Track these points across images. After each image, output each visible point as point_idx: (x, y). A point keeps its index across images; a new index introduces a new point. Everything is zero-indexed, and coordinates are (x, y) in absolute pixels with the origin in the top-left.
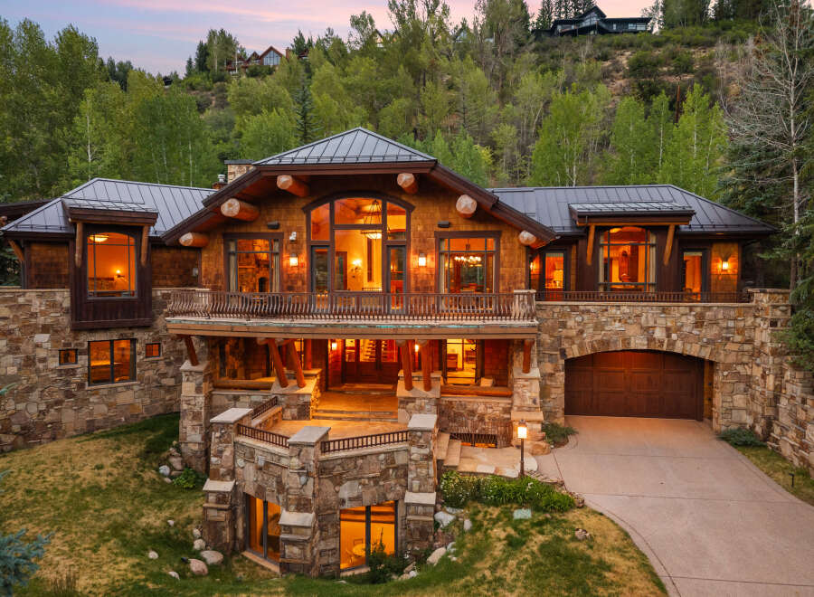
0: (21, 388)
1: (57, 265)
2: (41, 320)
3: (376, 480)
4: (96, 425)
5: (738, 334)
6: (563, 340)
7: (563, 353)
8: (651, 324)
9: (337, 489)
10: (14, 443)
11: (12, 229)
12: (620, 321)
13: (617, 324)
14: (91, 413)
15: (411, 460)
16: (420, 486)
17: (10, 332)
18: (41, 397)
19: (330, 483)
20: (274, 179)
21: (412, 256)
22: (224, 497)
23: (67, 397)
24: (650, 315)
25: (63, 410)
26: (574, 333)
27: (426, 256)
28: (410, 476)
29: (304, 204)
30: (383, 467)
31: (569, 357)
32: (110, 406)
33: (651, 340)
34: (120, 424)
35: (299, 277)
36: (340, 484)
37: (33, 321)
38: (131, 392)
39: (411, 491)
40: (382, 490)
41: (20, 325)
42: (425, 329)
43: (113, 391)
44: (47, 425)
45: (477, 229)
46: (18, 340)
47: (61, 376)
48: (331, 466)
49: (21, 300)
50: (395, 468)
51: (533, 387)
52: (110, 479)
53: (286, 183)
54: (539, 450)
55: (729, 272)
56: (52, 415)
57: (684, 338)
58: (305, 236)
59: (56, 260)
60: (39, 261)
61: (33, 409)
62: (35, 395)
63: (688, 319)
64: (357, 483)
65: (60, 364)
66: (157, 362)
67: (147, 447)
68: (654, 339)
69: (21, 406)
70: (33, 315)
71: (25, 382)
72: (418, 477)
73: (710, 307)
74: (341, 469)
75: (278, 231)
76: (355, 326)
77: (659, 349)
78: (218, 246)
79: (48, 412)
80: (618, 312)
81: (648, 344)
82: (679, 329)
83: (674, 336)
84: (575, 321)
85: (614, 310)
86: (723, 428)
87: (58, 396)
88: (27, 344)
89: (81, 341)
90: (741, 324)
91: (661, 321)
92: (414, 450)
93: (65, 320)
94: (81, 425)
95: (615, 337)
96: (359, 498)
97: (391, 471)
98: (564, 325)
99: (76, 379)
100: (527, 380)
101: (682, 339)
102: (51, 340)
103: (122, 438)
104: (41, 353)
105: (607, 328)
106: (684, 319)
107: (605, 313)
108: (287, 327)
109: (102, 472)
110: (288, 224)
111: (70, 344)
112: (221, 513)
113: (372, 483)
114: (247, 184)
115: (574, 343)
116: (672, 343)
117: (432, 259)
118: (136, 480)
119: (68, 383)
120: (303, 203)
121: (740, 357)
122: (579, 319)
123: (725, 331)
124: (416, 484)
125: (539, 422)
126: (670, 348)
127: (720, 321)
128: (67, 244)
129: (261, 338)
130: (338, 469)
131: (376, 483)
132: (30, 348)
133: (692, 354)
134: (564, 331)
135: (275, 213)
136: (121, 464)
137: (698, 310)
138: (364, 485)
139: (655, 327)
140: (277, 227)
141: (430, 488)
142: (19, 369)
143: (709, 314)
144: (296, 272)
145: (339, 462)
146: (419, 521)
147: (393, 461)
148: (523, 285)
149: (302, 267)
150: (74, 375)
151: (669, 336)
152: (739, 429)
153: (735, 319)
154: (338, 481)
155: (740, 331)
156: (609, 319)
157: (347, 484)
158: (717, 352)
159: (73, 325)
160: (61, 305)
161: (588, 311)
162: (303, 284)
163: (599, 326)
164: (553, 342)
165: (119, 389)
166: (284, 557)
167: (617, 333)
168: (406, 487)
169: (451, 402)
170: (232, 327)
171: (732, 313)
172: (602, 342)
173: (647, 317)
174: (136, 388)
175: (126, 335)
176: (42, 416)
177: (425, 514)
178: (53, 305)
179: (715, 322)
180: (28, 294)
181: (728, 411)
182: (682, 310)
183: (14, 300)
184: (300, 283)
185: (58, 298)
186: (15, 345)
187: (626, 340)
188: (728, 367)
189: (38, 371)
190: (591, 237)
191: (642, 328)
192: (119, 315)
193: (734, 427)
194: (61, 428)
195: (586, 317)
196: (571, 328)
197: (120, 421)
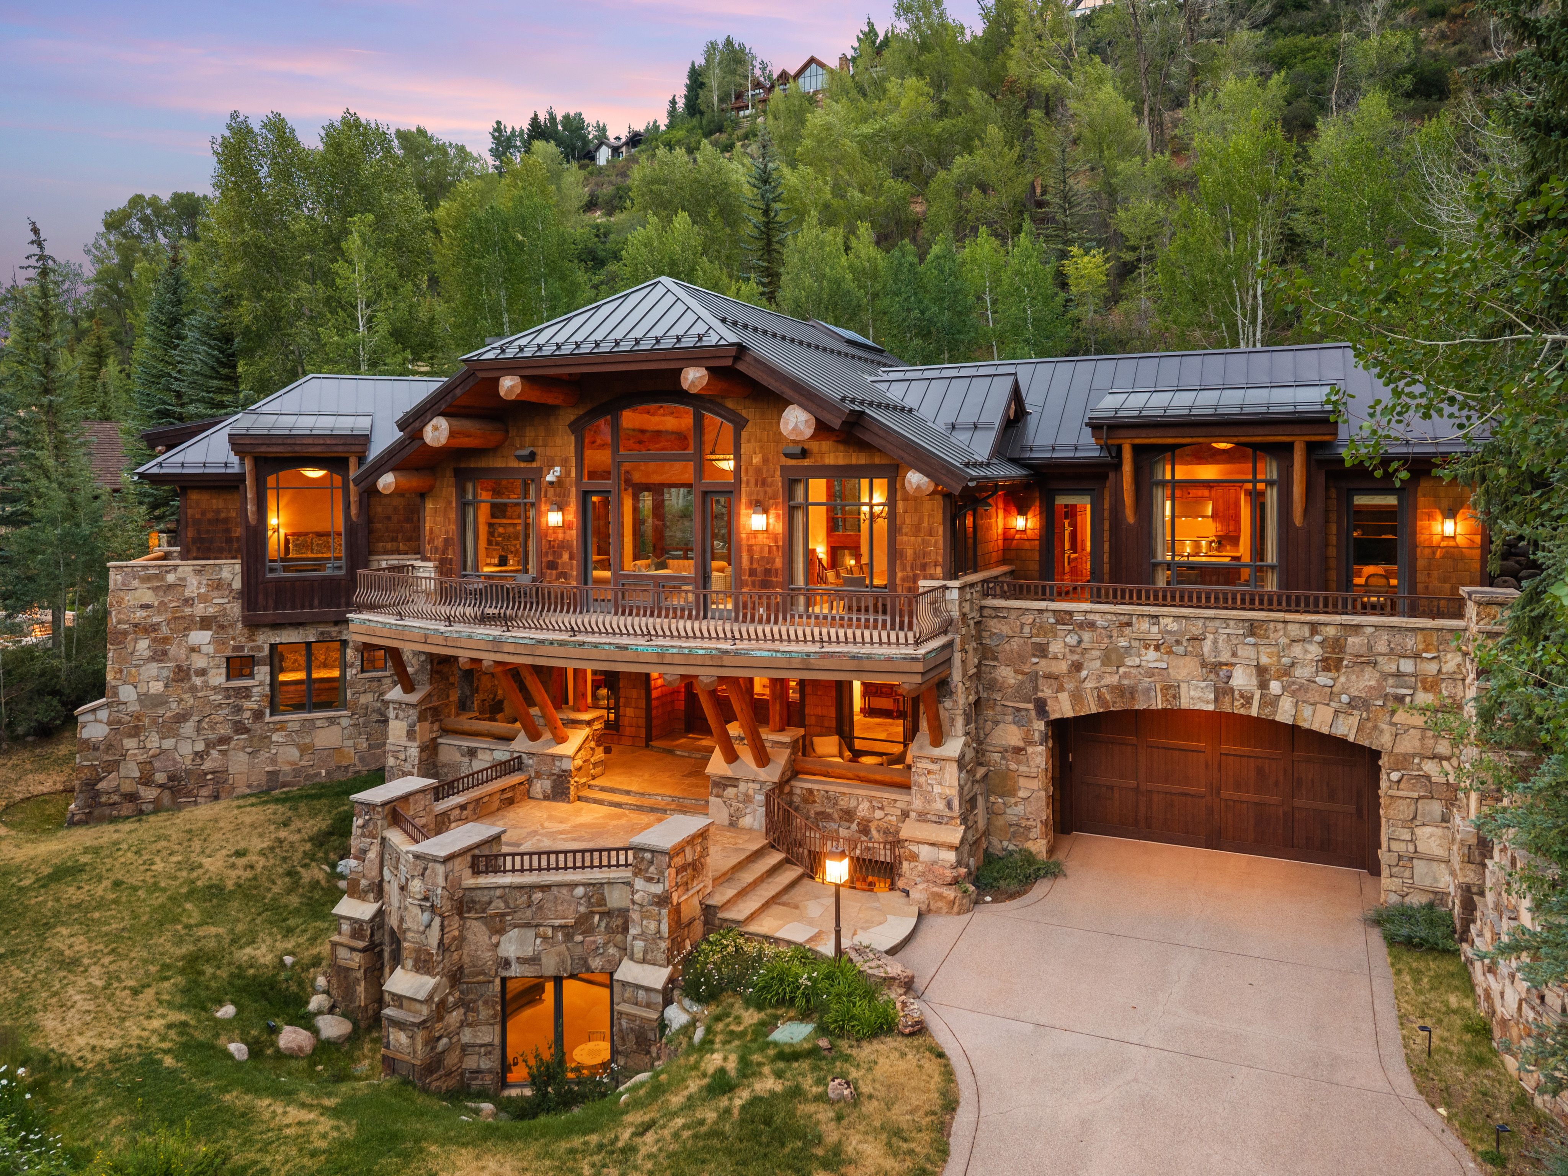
0: (169, 714)
1: (226, 520)
2: (200, 610)
3: (568, 932)
4: (281, 779)
5: (1425, 689)
6: (1041, 681)
7: (1041, 707)
8: (1225, 657)
9: (494, 940)
10: (156, 801)
11: (155, 470)
12: (1157, 648)
13: (1152, 654)
14: (273, 761)
15: (633, 902)
16: (645, 952)
17: (155, 627)
18: (198, 730)
19: (484, 928)
20: (496, 381)
21: (743, 511)
22: (361, 928)
23: (237, 732)
24: (1222, 639)
25: (231, 753)
26: (1062, 667)
27: (766, 511)
28: (633, 931)
29: (572, 418)
30: (582, 909)
31: (1053, 716)
32: (303, 750)
33: (1223, 691)
34: (317, 780)
35: (564, 545)
36: (501, 931)
37: (188, 611)
38: (335, 728)
39: (632, 958)
40: (578, 950)
41: (169, 615)
42: (712, 657)
43: (307, 724)
44: (206, 774)
45: (854, 462)
46: (165, 640)
47: (228, 697)
48: (486, 899)
49: (171, 578)
50: (608, 914)
51: (947, 776)
52: (249, 874)
53: (511, 389)
54: (940, 904)
55: (1460, 540)
56: (213, 760)
57: (1298, 691)
58: (573, 474)
59: (223, 515)
60: (198, 516)
61: (186, 749)
62: (188, 728)
63: (1306, 651)
64: (531, 933)
65: (228, 678)
66: (379, 679)
67: (332, 825)
68: (1232, 690)
69: (168, 743)
70: (188, 602)
71: (174, 706)
72: (643, 935)
73: (1359, 626)
74: (502, 905)
75: (534, 465)
76: (596, 646)
77: (1243, 711)
78: (448, 490)
79: (208, 754)
80: (1155, 629)
81: (1216, 700)
82: (1286, 672)
83: (1275, 687)
84: (1066, 644)
85: (1145, 625)
86: (1393, 899)
87: (225, 730)
88: (179, 645)
89: (259, 643)
90: (1432, 668)
91: (1246, 652)
92: (639, 884)
93: (235, 609)
94: (258, 779)
95: (1146, 682)
96: (534, 960)
97: (597, 918)
98: (1042, 651)
99: (250, 705)
100: (934, 760)
101: (1293, 694)
102: (214, 641)
103: (303, 807)
104: (199, 662)
105: (1129, 662)
106: (1297, 650)
107: (1127, 631)
108: (496, 641)
109: (241, 862)
110: (550, 452)
111: (242, 648)
112: (354, 954)
113: (560, 936)
114: (458, 392)
115: (1061, 689)
116: (1273, 702)
117: (778, 516)
118: (287, 879)
119: (239, 710)
120: (570, 415)
121: (1430, 742)
122: (1072, 640)
123: (1391, 681)
124: (639, 945)
125: (951, 847)
126: (1266, 714)
127: (1380, 659)
128: (237, 488)
129: (464, 655)
130: (498, 906)
131: (568, 937)
132: (183, 652)
133: (1315, 727)
134: (1043, 662)
135: (530, 433)
136: (277, 850)
137: (1331, 631)
138: (545, 938)
139: (1233, 665)
140: (532, 457)
141: (661, 957)
142: (166, 686)
143: (1354, 642)
144: (561, 536)
145: (498, 892)
146: (635, 1016)
147: (602, 901)
148: (939, 571)
149: (570, 527)
150: (248, 697)
151: (1263, 685)
152: (1431, 906)
153: (1417, 656)
154: (498, 926)
155: (1431, 685)
156: (1135, 644)
157: (514, 933)
158: (1375, 727)
159: (244, 617)
160: (230, 585)
161: (1092, 625)
162: (571, 558)
163: (1113, 656)
164: (1022, 682)
165: (318, 723)
166: (387, 1047)
167: (1151, 673)
168: (625, 951)
169: (811, 791)
170: (426, 636)
171: (1410, 642)
172: (1119, 690)
173: (1215, 642)
174: (345, 722)
175: (329, 633)
176: (198, 760)
177: (648, 1005)
178: (218, 585)
179: (1368, 660)
180: (180, 569)
181: (1407, 860)
182: (1294, 630)
183: (159, 577)
184: (566, 557)
185: (226, 574)
186: (160, 647)
187: (1171, 690)
188: (1403, 761)
189: (193, 689)
190: (1127, 468)
191: (1204, 664)
192: (316, 602)
193: (1416, 900)
194: (226, 780)
195: (1086, 636)
196: (1056, 658)
197: (320, 773)
